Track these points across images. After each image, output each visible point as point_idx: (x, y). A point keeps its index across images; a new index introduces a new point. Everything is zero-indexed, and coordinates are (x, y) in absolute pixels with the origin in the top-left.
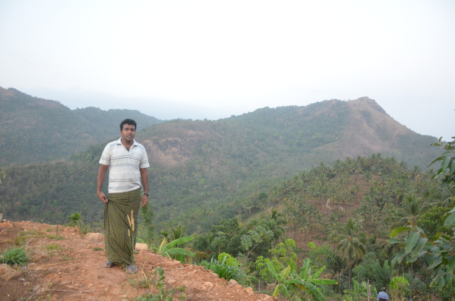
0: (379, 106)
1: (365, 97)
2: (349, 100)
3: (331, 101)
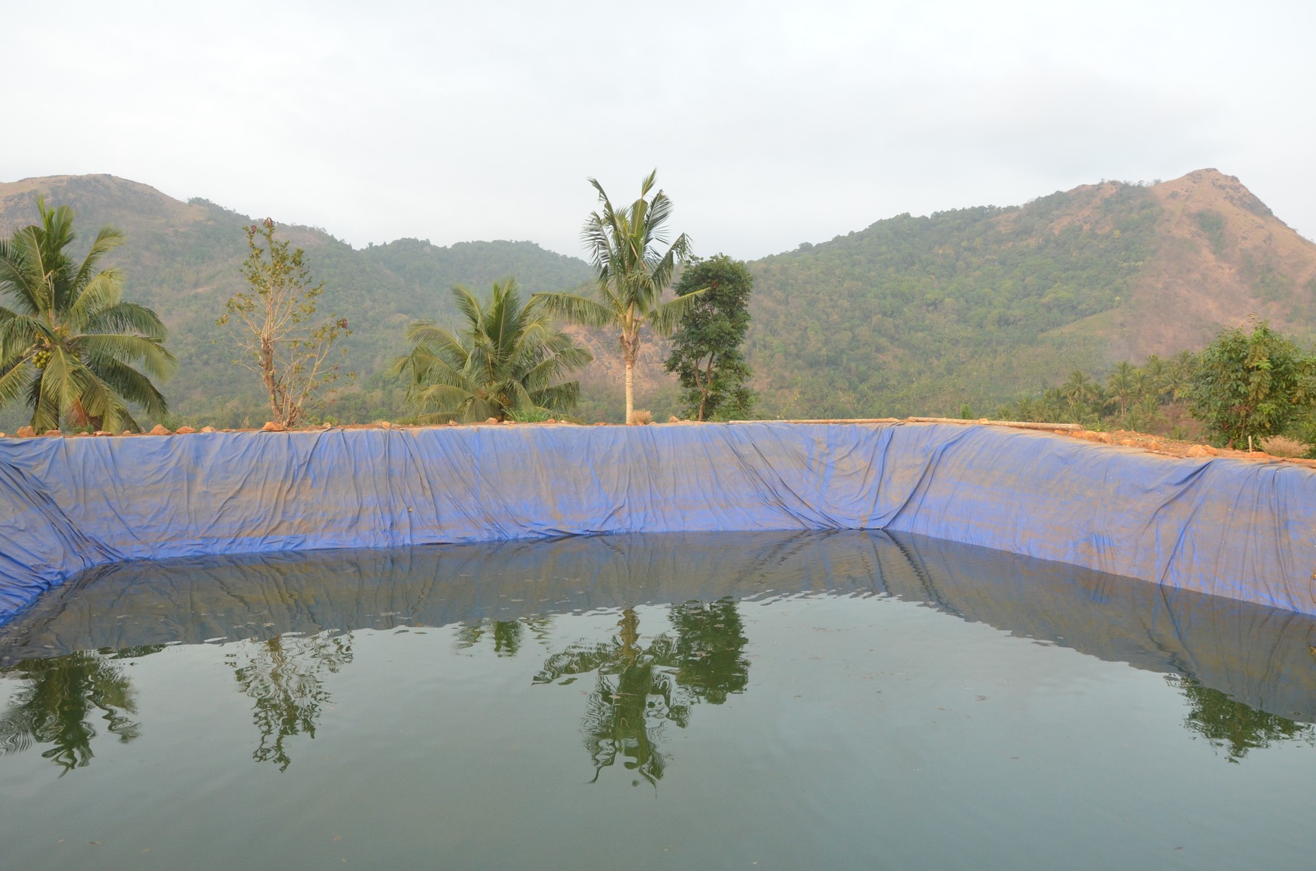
0: (1252, 194)
1: (1208, 170)
2: (1158, 182)
3: (1100, 187)
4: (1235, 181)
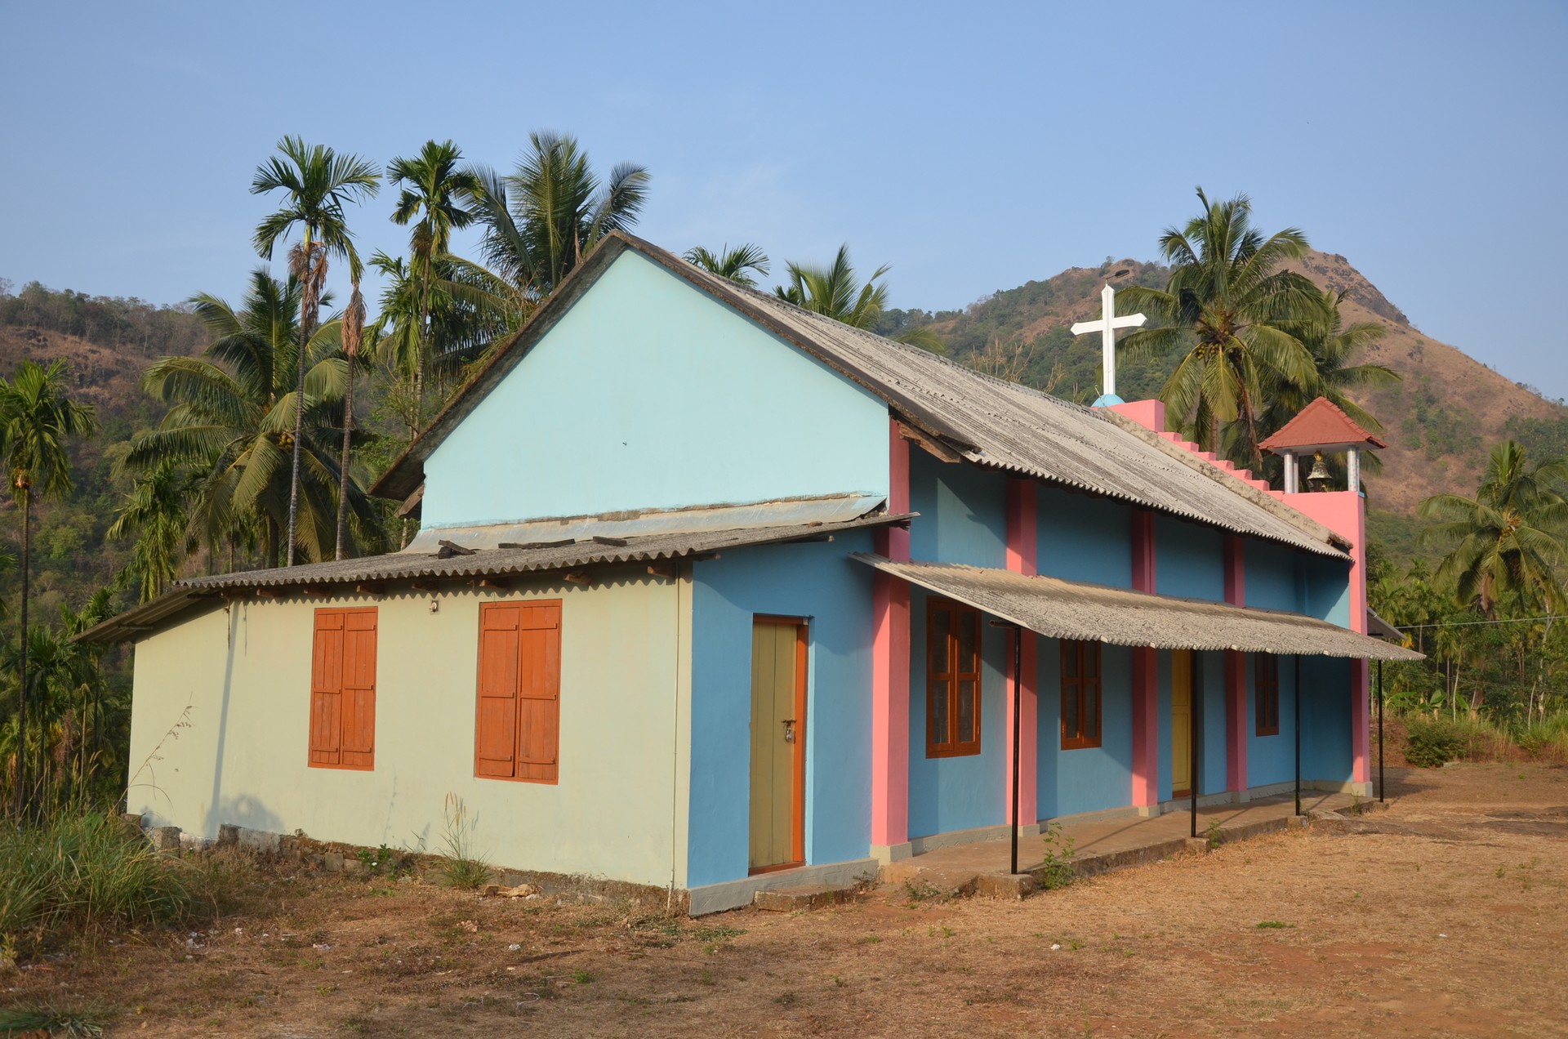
0: (1370, 286)
3: (1106, 268)
4: (1341, 262)
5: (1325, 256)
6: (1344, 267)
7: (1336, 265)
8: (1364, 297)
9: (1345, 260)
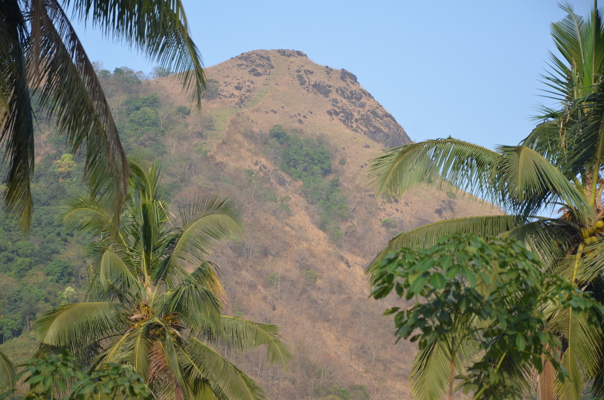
1: (284, 53)
4: (349, 80)
5: (328, 71)
6: (353, 88)
7: (342, 84)
8: (378, 130)
9: (354, 78)
